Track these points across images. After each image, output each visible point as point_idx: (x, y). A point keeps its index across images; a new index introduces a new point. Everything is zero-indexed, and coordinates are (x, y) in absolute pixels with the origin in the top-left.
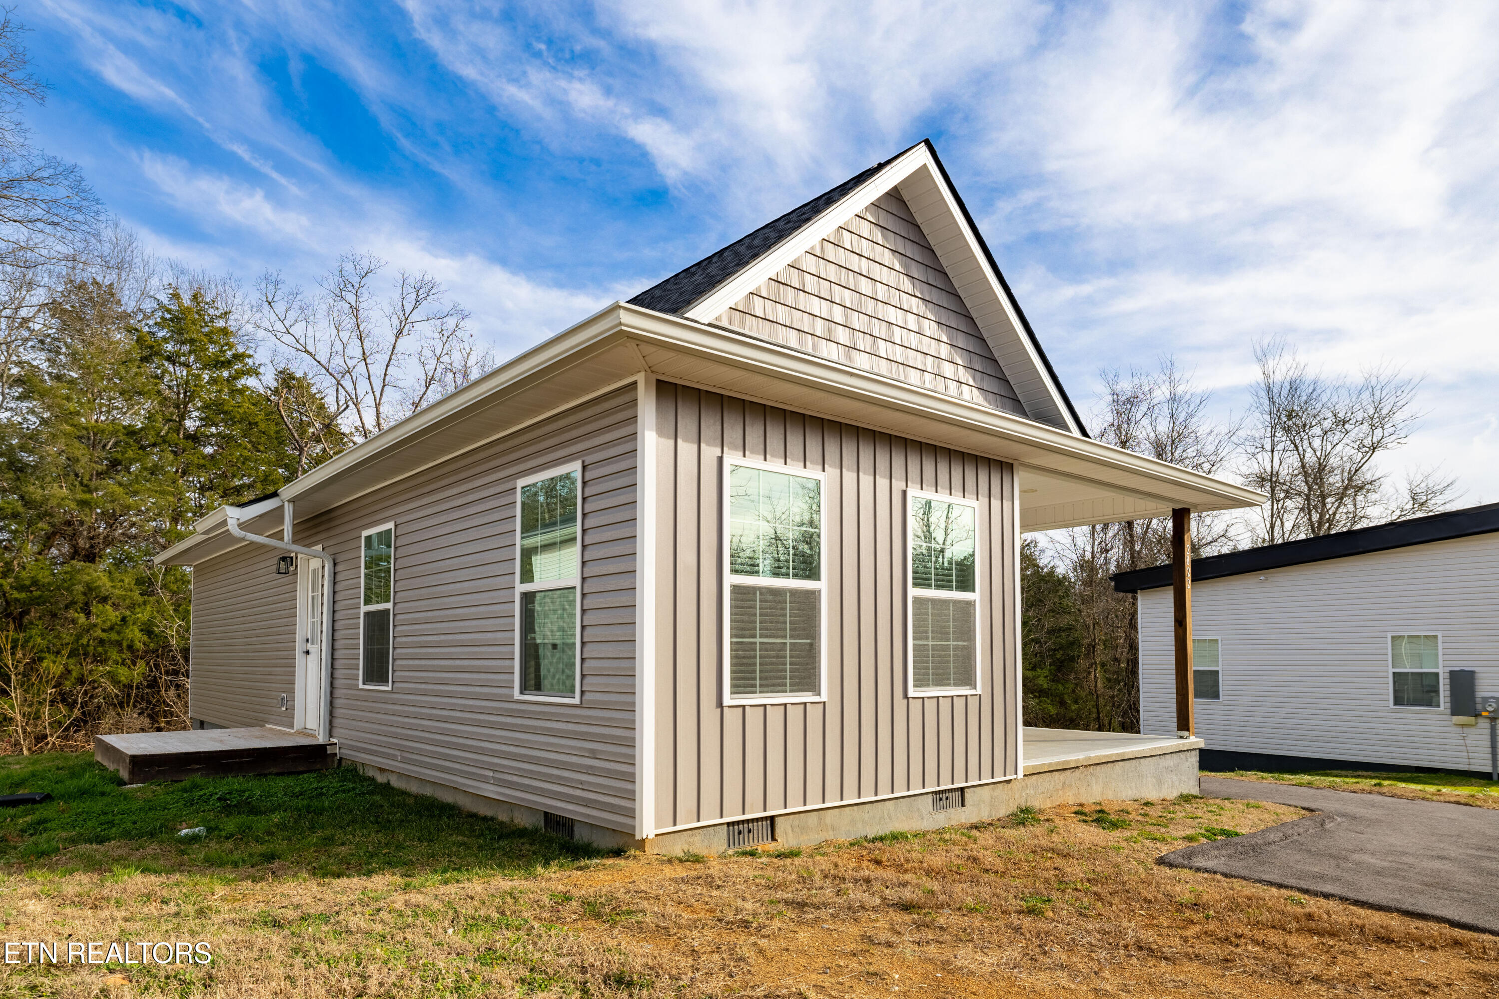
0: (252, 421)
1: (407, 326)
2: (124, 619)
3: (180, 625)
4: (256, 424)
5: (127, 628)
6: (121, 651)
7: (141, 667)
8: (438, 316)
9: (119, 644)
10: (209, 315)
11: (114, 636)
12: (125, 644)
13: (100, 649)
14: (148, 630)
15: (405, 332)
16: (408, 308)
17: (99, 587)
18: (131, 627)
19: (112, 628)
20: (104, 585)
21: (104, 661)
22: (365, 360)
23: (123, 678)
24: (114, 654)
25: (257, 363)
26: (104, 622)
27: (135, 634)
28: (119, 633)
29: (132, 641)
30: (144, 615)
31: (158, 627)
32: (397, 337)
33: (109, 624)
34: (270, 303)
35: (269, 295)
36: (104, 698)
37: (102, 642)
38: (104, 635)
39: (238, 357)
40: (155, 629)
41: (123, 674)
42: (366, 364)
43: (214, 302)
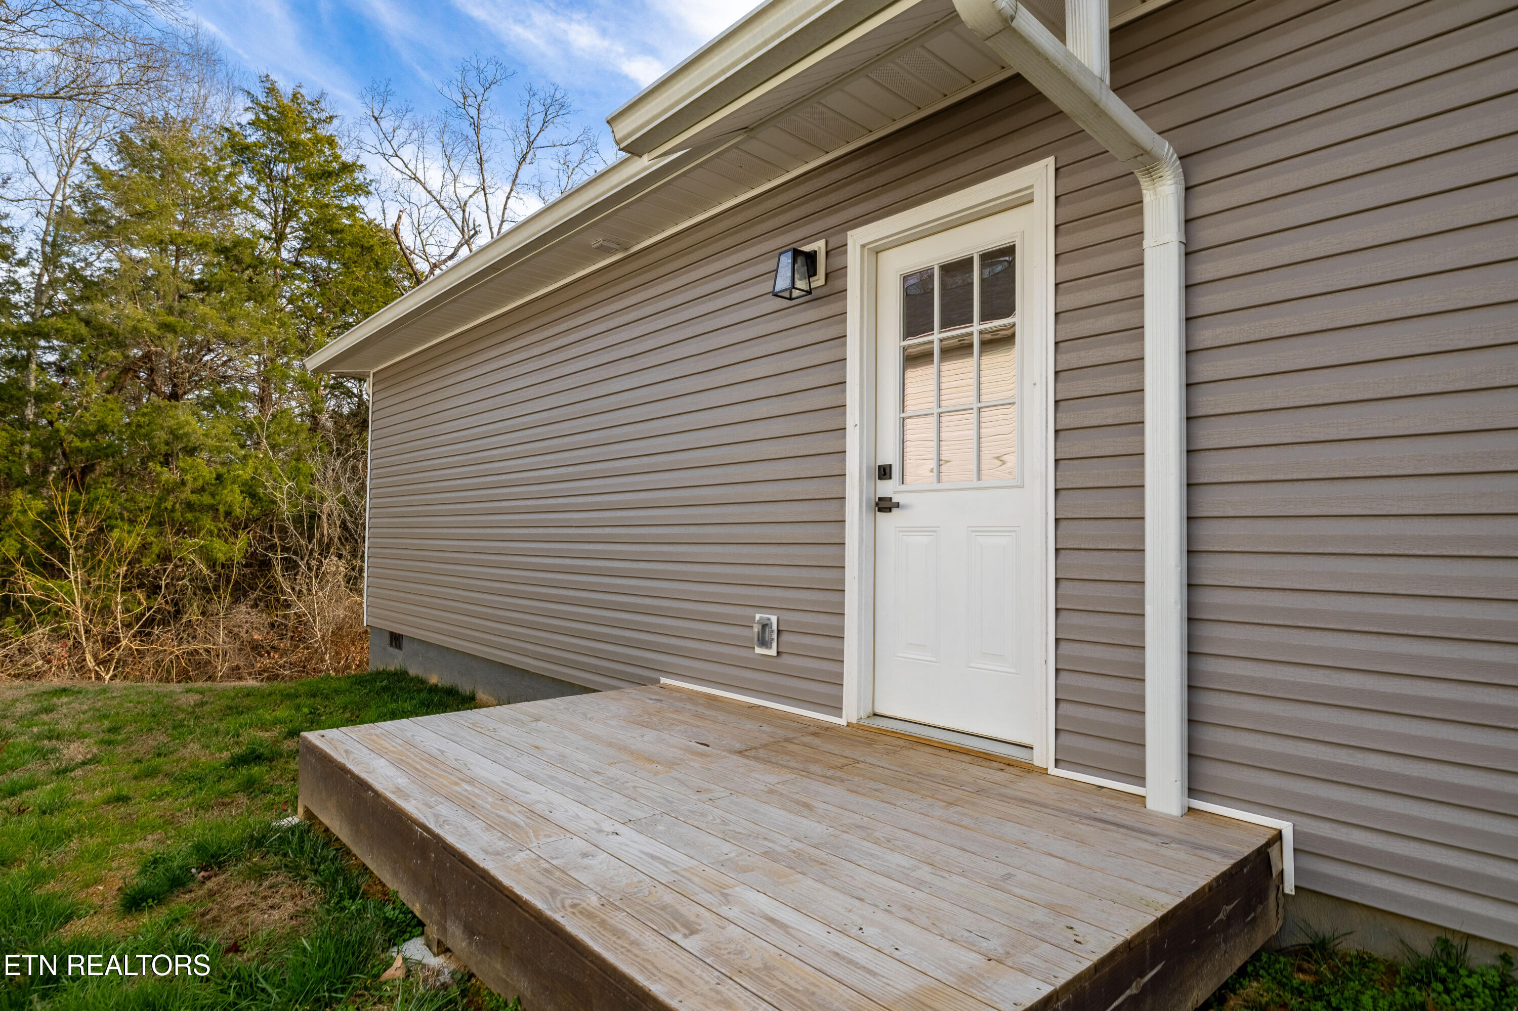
0: (366, 245)
1: (531, 153)
2: (219, 477)
3: (290, 487)
4: (370, 249)
5: (224, 488)
6: (215, 519)
7: (242, 541)
8: (565, 143)
9: (214, 509)
10: (312, 119)
11: (207, 499)
12: (222, 509)
13: (189, 516)
14: (250, 491)
15: (528, 160)
16: (534, 131)
17: (186, 434)
18: (229, 487)
19: (202, 489)
20: (195, 432)
21: (193, 533)
22: (484, 189)
23: (220, 555)
24: (207, 522)
25: (369, 177)
26: (195, 479)
27: (234, 497)
28: (213, 495)
29: (230, 506)
30: (246, 473)
31: (266, 488)
32: (520, 164)
33: (200, 483)
34: (376, 119)
35: (375, 110)
36: (190, 580)
37: (190, 506)
38: (194, 498)
39: (347, 168)
40: (261, 490)
41: (221, 551)
42: (485, 194)
43: (318, 102)
